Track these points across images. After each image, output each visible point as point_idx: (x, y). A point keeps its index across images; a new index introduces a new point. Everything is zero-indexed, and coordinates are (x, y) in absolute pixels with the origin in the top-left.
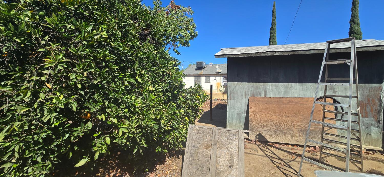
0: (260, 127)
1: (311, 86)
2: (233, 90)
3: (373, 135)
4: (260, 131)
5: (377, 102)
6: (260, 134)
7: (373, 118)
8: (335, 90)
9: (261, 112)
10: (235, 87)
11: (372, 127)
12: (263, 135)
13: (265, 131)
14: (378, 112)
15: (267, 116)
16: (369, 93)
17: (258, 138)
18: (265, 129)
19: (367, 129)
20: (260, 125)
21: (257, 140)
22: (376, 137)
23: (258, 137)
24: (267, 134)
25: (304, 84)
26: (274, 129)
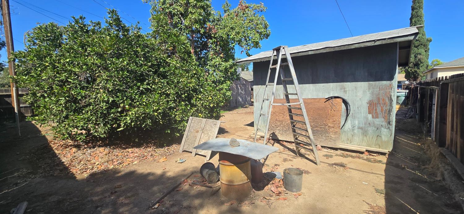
0: (275, 126)
1: (323, 86)
2: (258, 93)
3: (383, 137)
4: (274, 131)
5: (387, 101)
6: (273, 133)
7: (383, 119)
8: (346, 90)
9: (278, 113)
10: (259, 90)
11: (382, 129)
12: (275, 134)
13: (279, 130)
14: (388, 112)
15: (282, 117)
16: (379, 92)
17: (271, 137)
18: (279, 128)
19: (378, 130)
20: (275, 125)
21: (271, 138)
22: (386, 139)
23: (271, 135)
24: (279, 133)
25: (316, 84)
26: (286, 129)
